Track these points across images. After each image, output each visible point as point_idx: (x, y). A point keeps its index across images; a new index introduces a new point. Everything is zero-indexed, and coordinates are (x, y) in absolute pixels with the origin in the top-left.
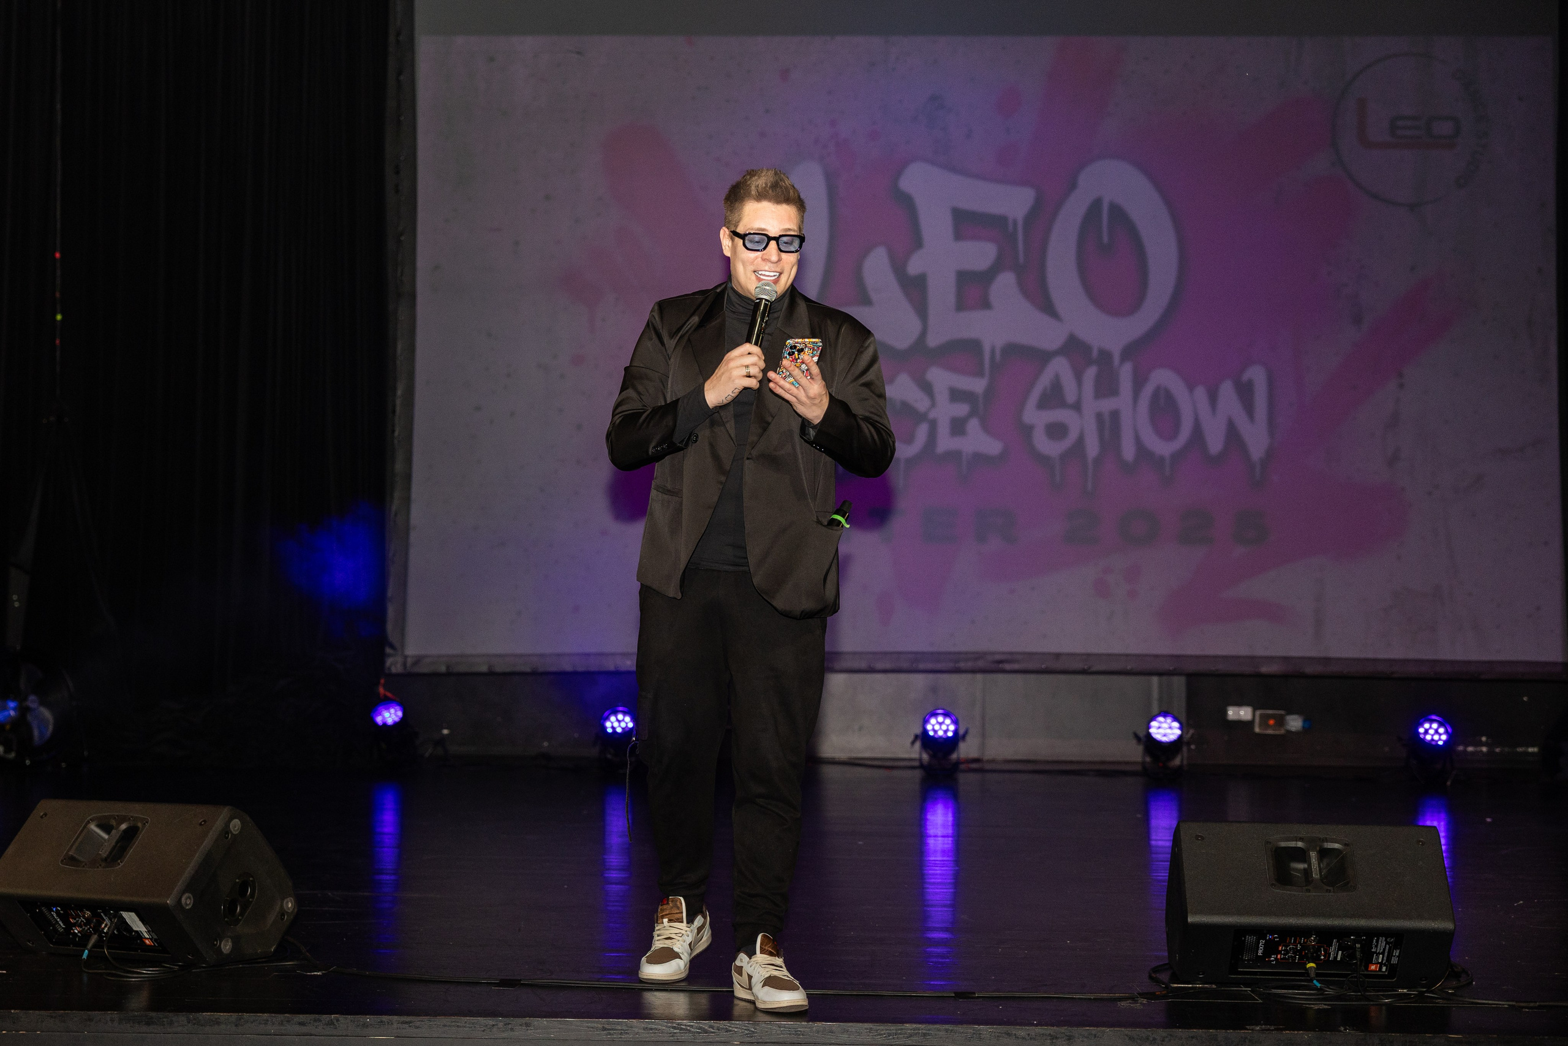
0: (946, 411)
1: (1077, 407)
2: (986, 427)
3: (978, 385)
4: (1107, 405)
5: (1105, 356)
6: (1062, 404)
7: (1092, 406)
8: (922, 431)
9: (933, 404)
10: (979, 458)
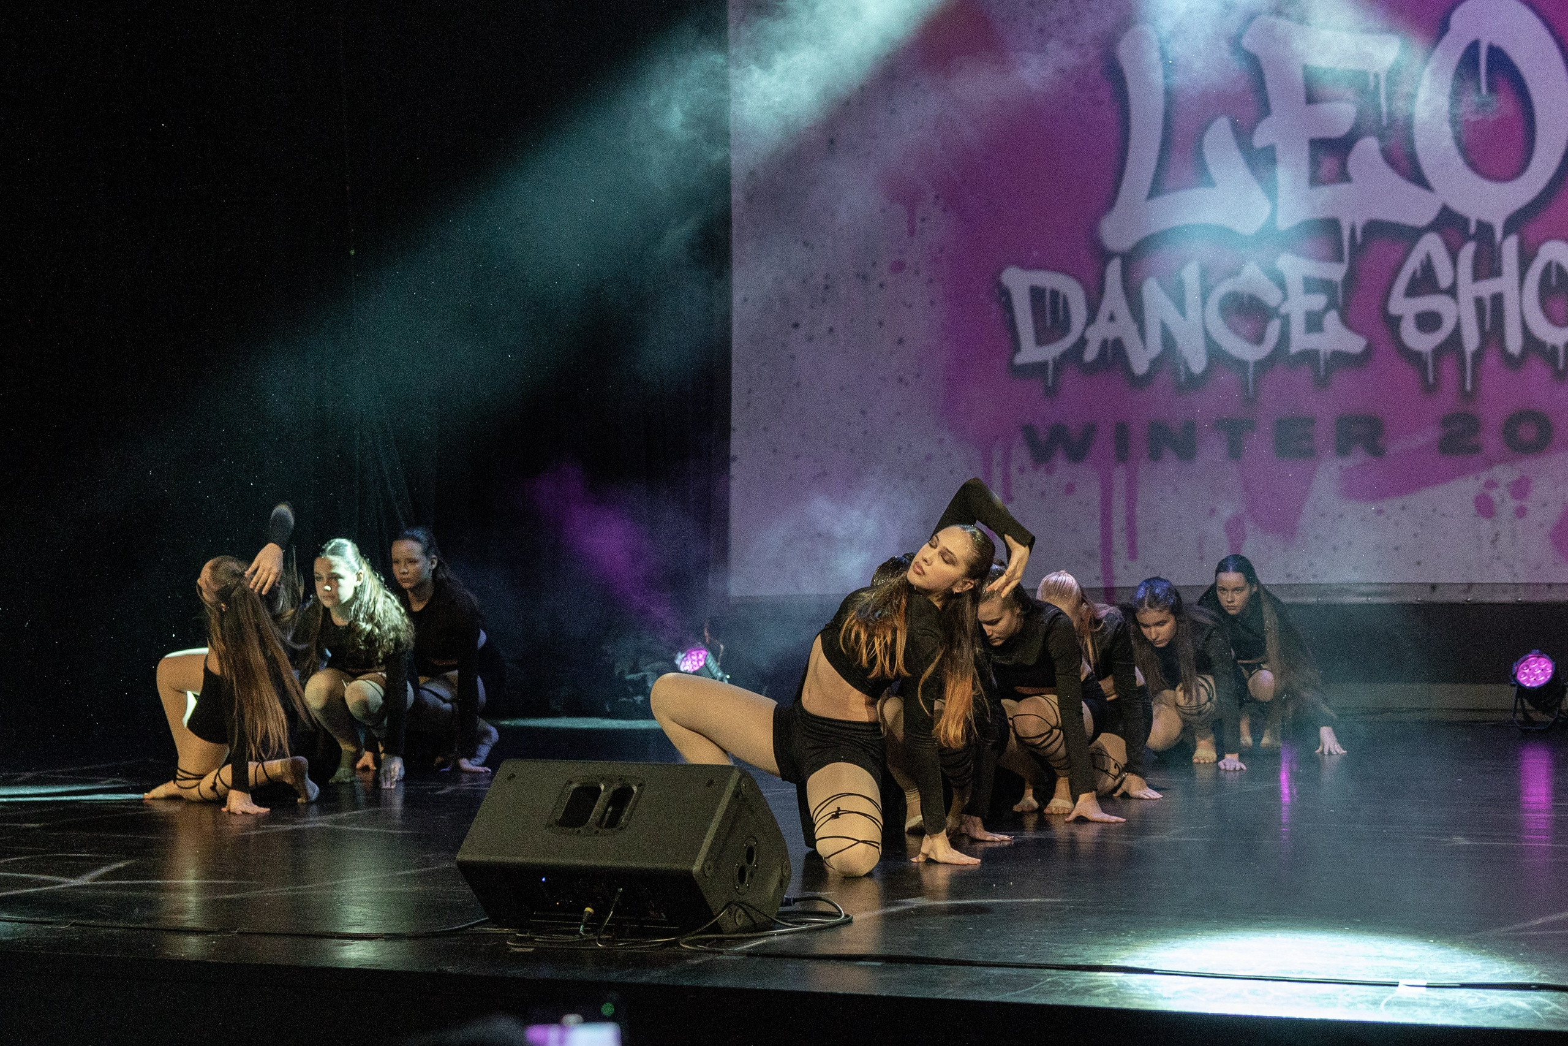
0: (1300, 304)
1: (1452, 291)
2: (1346, 321)
3: (1336, 272)
4: (1487, 288)
5: (1485, 229)
6: (1435, 289)
7: (1469, 290)
9: (1285, 298)
10: (1340, 358)
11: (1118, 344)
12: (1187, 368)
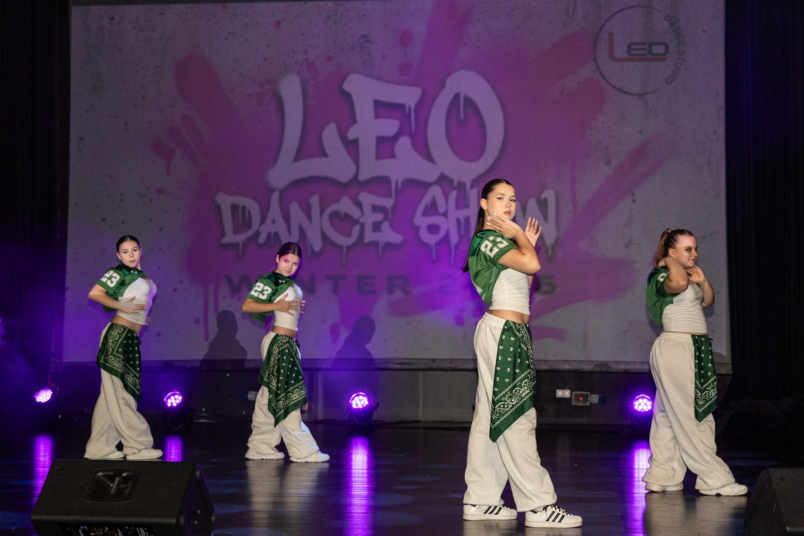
0: (370, 218)
1: (445, 215)
2: (392, 227)
3: (388, 203)
4: (463, 214)
5: (461, 185)
6: (437, 213)
7: (454, 214)
8: (356, 230)
9: (363, 214)
10: (389, 245)
11: (276, 235)
12: (312, 247)
